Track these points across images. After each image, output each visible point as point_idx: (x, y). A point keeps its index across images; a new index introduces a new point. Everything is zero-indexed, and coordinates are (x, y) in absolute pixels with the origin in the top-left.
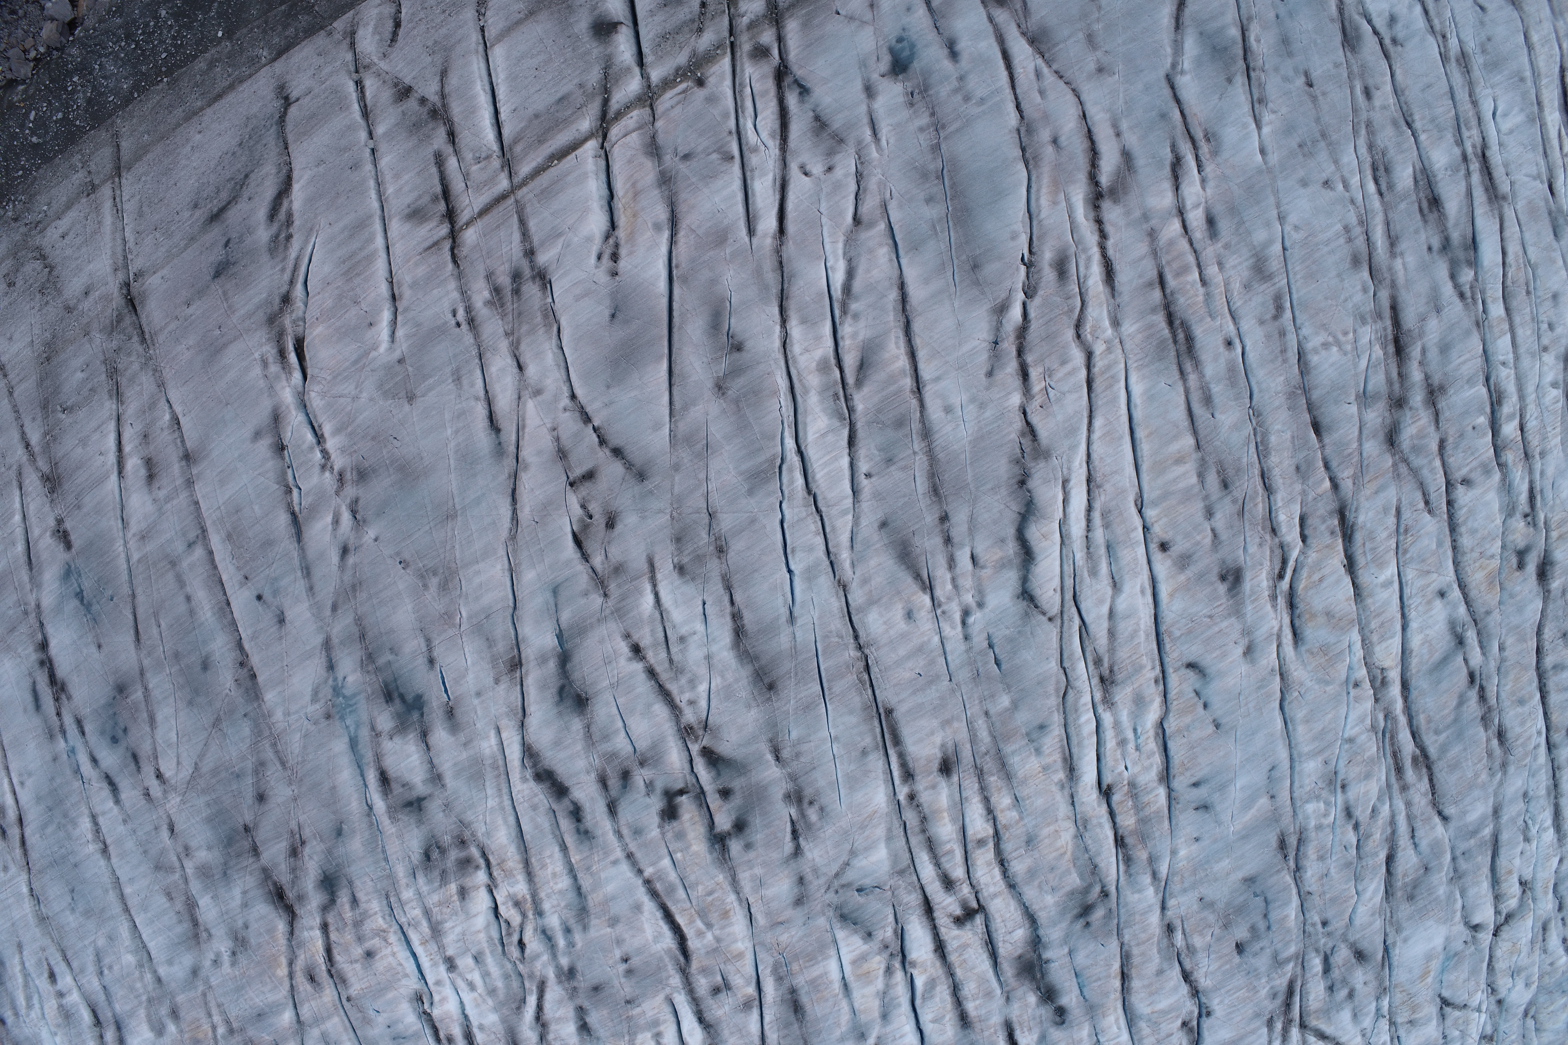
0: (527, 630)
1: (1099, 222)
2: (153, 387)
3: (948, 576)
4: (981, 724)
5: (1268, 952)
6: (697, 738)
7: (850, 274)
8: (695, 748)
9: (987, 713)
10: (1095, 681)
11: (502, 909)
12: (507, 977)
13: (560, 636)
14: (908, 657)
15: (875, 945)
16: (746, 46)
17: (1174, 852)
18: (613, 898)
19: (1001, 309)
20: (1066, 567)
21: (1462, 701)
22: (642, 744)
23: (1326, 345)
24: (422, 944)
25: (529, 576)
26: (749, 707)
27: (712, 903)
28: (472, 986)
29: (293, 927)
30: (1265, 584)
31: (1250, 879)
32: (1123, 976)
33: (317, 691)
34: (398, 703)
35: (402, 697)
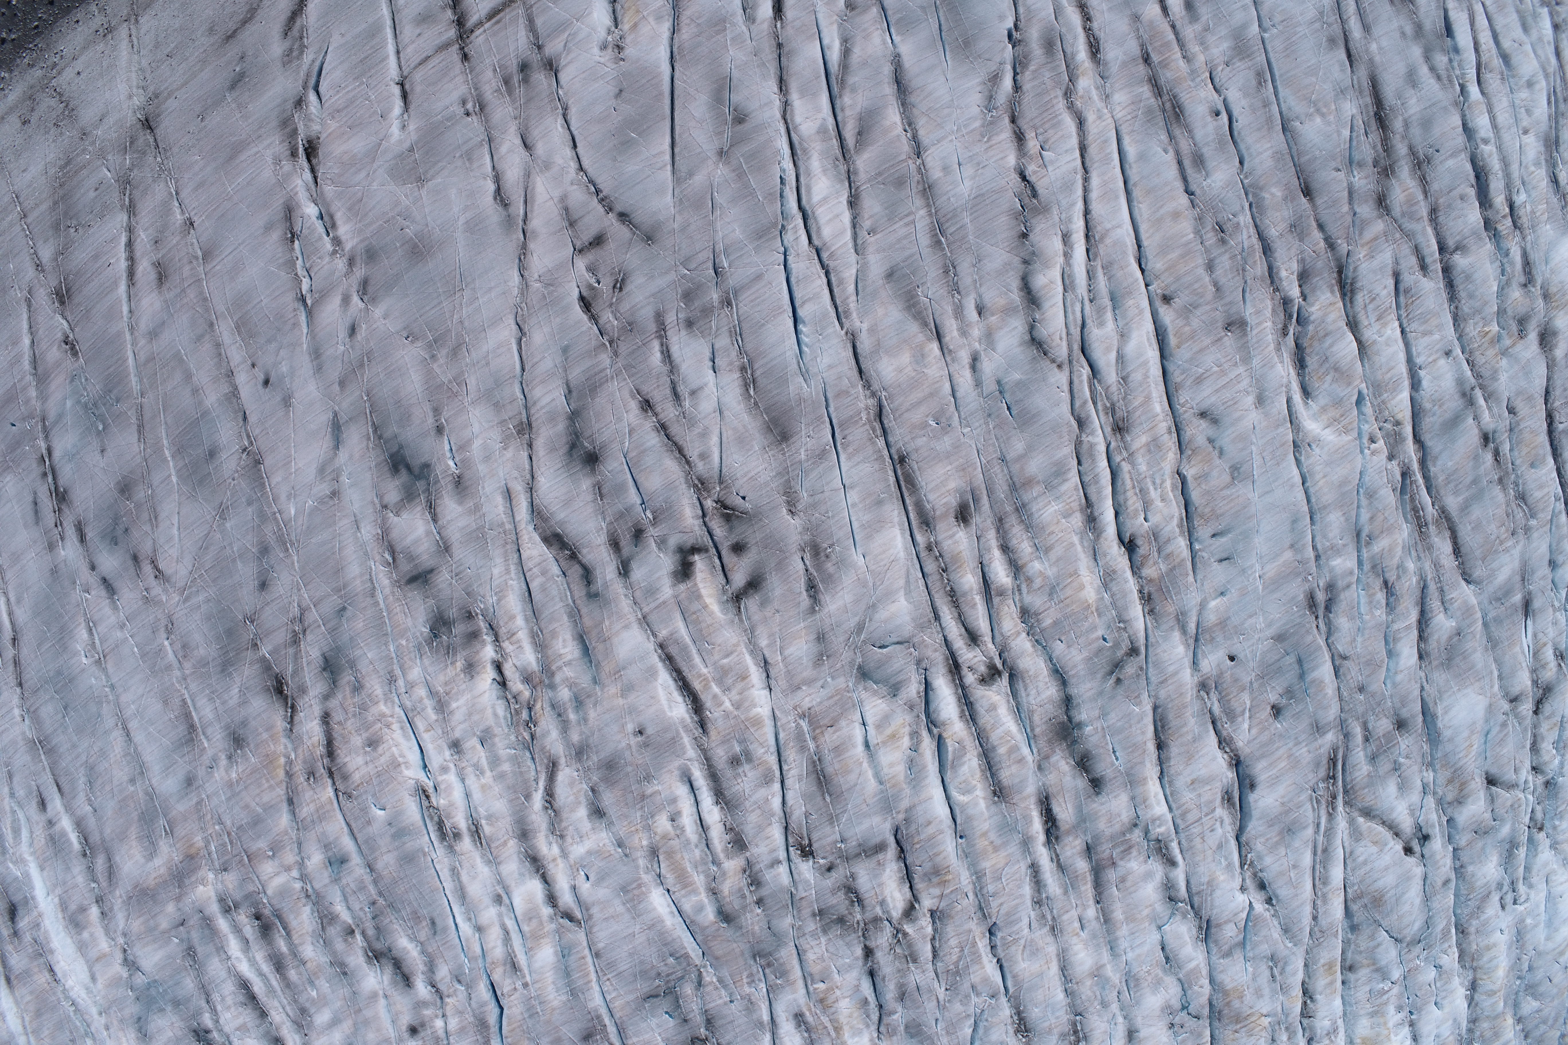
0: (536, 392)
3: (956, 324)
4: (996, 470)
5: (1307, 716)
6: (710, 493)
7: (846, 50)
8: (709, 502)
9: (1003, 460)
10: (1109, 428)
11: (510, 684)
12: (517, 759)
13: (569, 396)
14: (921, 401)
15: (899, 703)
17: (1201, 607)
18: (626, 664)
19: (992, 82)
20: (1071, 316)
21: (1476, 463)
23: (1309, 115)
24: (429, 731)
27: (730, 666)
28: (479, 770)
29: (291, 722)
30: (1270, 338)
31: (1280, 638)
32: (1160, 746)
33: (321, 470)
34: (404, 475)
35: (409, 468)
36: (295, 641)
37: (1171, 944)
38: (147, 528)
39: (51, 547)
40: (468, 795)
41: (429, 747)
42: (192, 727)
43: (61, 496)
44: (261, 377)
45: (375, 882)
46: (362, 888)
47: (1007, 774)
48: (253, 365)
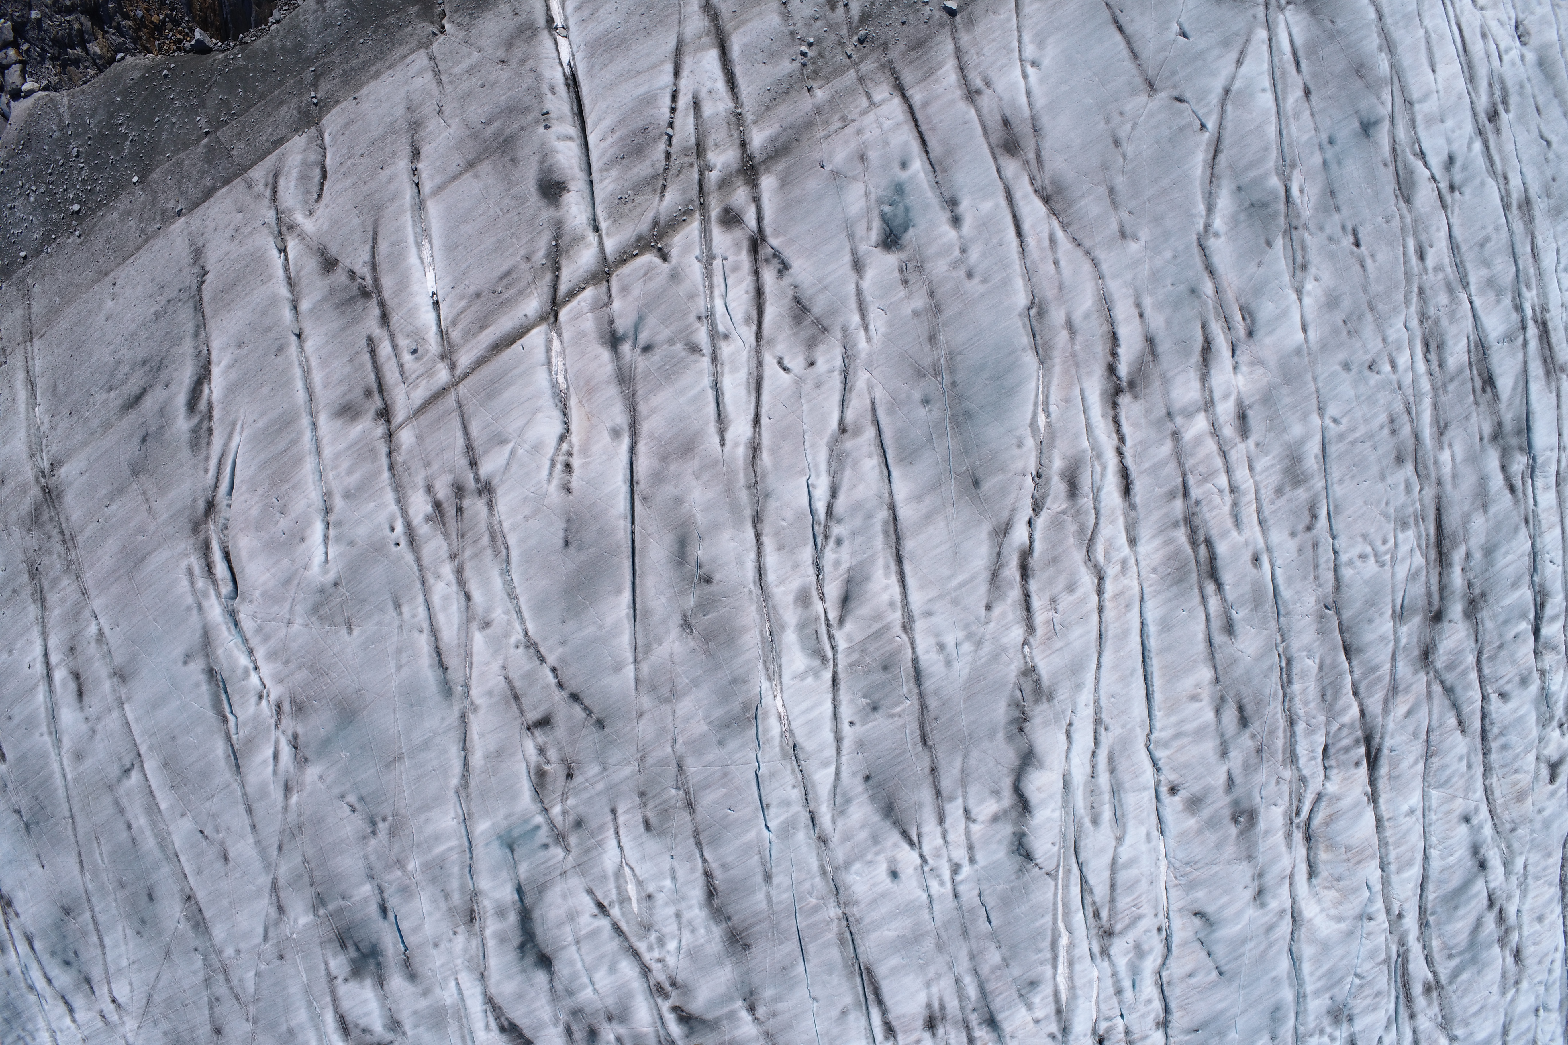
0: (484, 883)
1: (1116, 421)
2: (77, 596)
3: (938, 830)
4: (969, 981)
6: (666, 996)
7: (834, 493)
8: (665, 1007)
9: (976, 971)
10: (1094, 933)
13: (519, 890)
14: (893, 915)
16: (715, 212)
19: (1003, 531)
21: (1480, 923)
22: (610, 998)
23: (1363, 557)
25: (482, 827)
26: (721, 964)
34: (352, 952)
35: (357, 946)
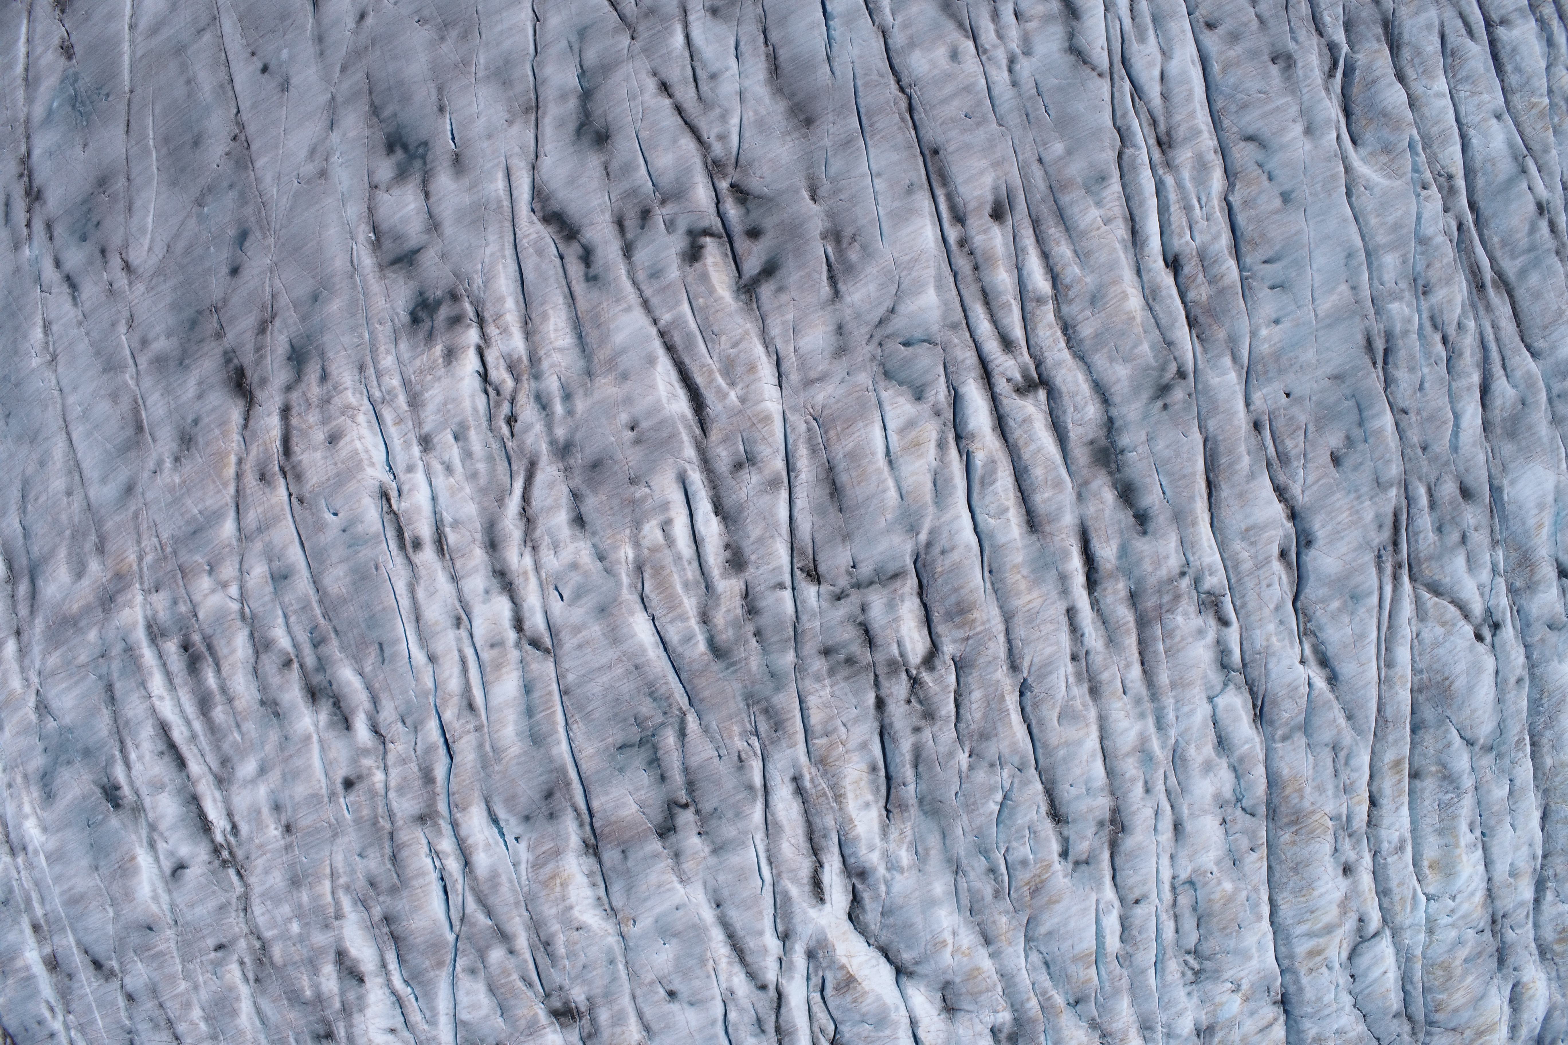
3: (993, 28)
4: (1034, 169)
5: (1368, 466)
6: (725, 176)
8: (724, 185)
9: (1040, 160)
10: (1152, 141)
11: (493, 375)
12: (490, 459)
13: (583, 74)
14: (954, 95)
15: (925, 408)
17: (1253, 334)
18: (623, 351)
20: (1111, 31)
21: (1533, 229)
22: (666, 180)
24: (396, 424)
26: (783, 140)
27: (737, 356)
28: (449, 469)
29: (247, 418)
30: (1317, 76)
31: (1337, 378)
32: (1209, 484)
33: (313, 152)
34: (400, 154)
35: (405, 147)
36: (262, 328)
37: (1225, 719)
38: (121, 219)
39: (17, 247)
40: (434, 499)
41: (397, 444)
42: (139, 428)
43: (34, 195)
44: (260, 66)
45: (321, 602)
46: (306, 607)
47: (1041, 498)
48: (253, 54)
